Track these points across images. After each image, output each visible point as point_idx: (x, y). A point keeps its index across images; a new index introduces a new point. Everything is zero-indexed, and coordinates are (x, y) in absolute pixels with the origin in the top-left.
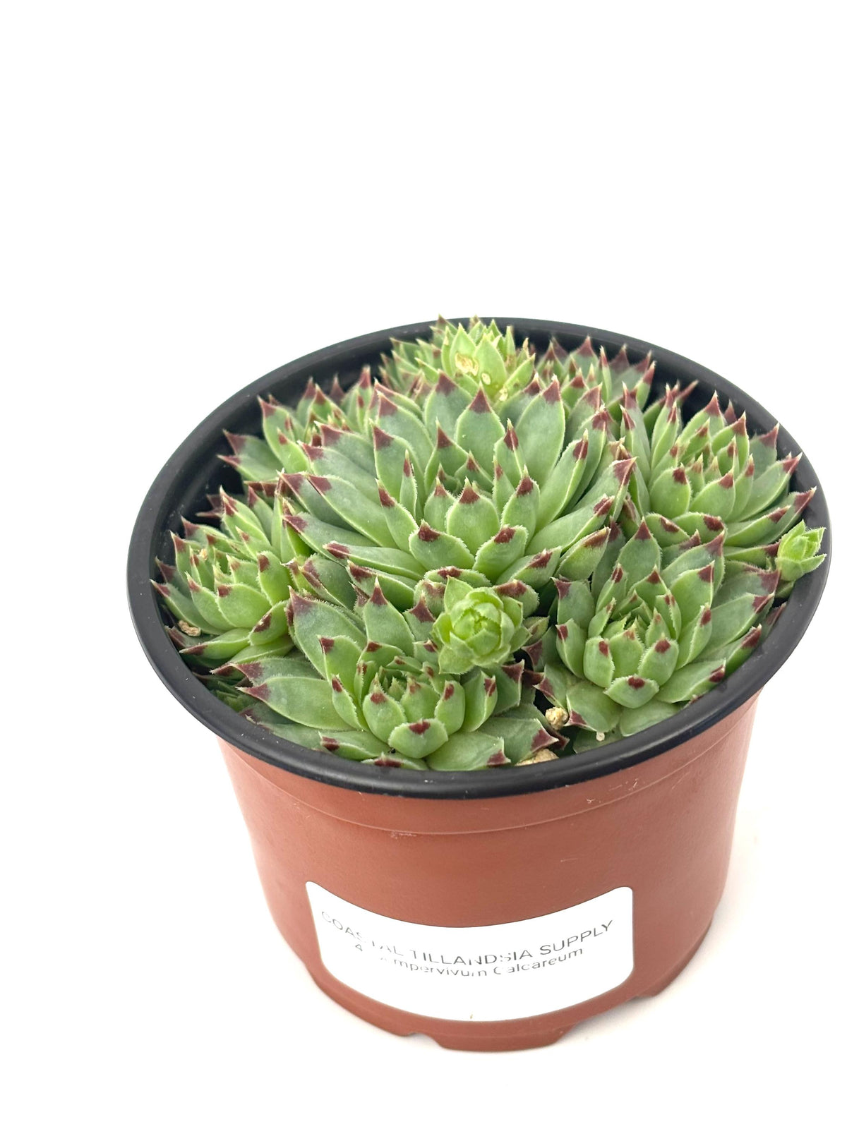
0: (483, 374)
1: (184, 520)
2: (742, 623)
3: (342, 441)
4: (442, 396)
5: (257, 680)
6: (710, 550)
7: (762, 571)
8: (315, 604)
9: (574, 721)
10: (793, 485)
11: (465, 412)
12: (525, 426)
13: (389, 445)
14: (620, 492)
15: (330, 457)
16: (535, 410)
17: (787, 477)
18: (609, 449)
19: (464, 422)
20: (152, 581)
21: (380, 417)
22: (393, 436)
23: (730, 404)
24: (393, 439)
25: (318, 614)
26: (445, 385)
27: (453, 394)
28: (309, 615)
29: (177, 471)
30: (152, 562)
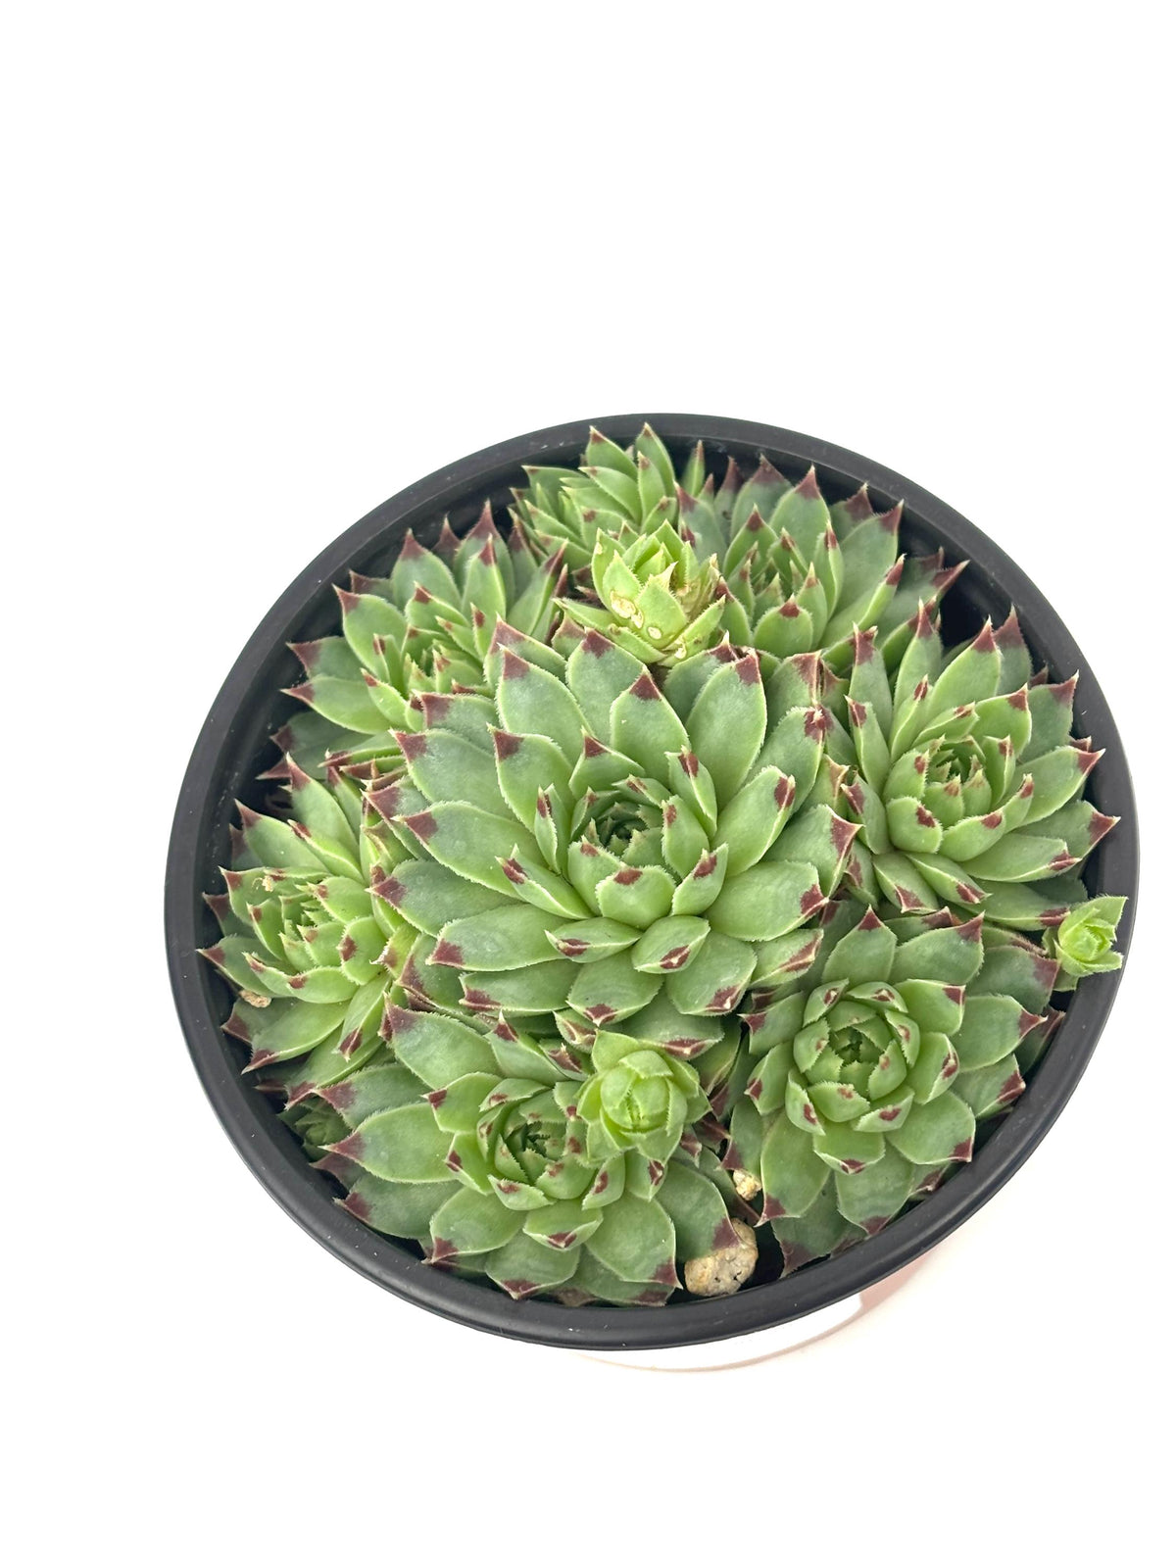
0: (650, 628)
1: (239, 804)
2: (1002, 1047)
3: (453, 716)
4: (592, 657)
5: (347, 1110)
6: (964, 933)
7: (1037, 949)
8: (421, 1017)
9: (768, 1217)
10: (1089, 793)
11: (624, 694)
12: (711, 704)
13: (517, 750)
14: (840, 865)
15: (435, 748)
16: (725, 684)
17: (1082, 779)
18: (827, 769)
19: (622, 707)
20: (200, 950)
21: (505, 679)
22: (522, 735)
23: (1013, 611)
24: (522, 739)
25: (425, 1030)
26: (596, 644)
27: (607, 655)
28: (413, 1032)
29: (225, 735)
30: (198, 900)
